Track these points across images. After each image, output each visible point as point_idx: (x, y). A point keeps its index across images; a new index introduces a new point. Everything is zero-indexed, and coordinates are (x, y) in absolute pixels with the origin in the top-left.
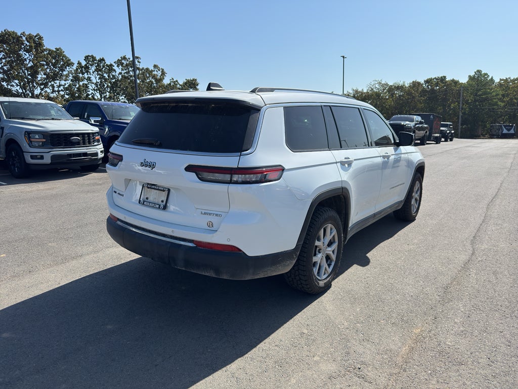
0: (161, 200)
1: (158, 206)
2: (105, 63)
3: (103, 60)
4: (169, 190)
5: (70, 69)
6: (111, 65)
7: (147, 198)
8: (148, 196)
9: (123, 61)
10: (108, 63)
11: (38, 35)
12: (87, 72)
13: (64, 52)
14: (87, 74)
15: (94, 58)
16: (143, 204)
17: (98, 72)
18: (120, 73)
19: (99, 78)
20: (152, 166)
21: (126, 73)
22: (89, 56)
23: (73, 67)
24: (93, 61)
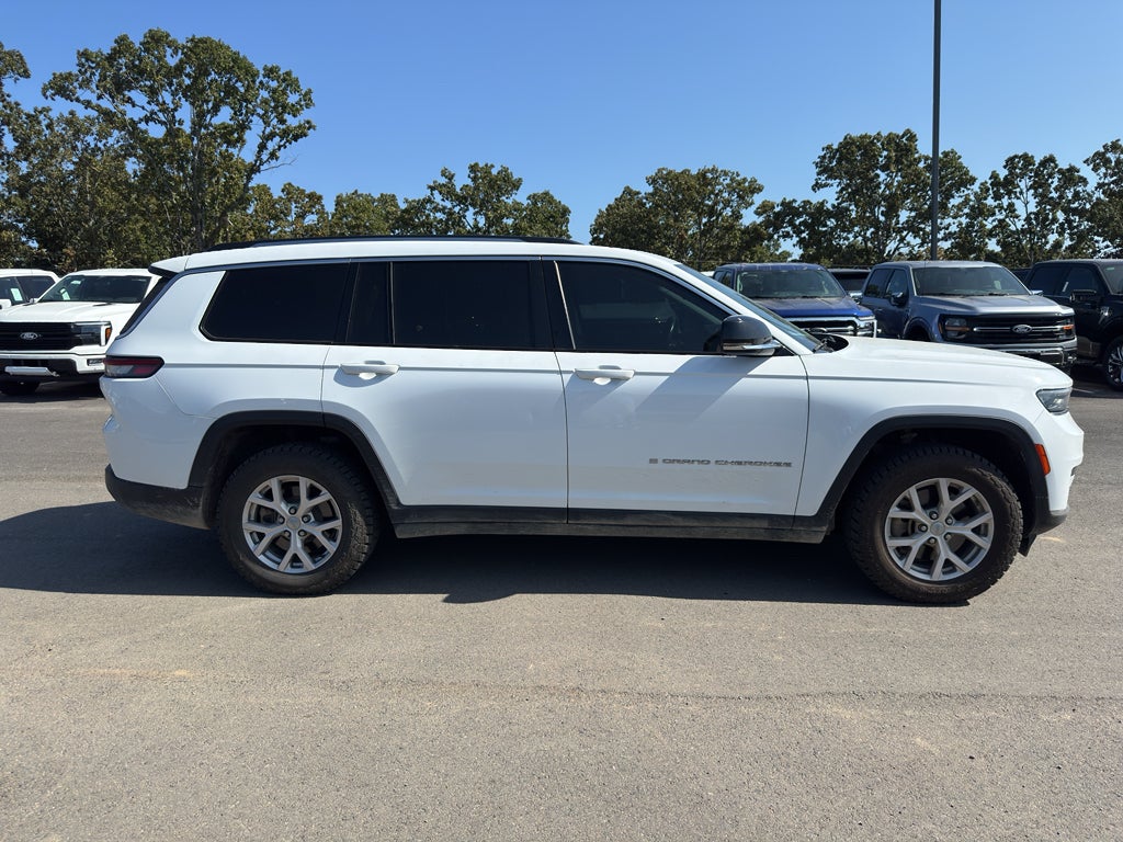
2: (1056, 166)
3: (1051, 159)
5: (966, 192)
6: (1072, 169)
9: (1109, 155)
10: (1063, 165)
11: (908, 131)
12: (1009, 193)
13: (960, 157)
14: (1010, 198)
15: (1027, 159)
17: (1036, 189)
18: (1100, 186)
19: (1039, 204)
21: (1113, 182)
22: (1016, 156)
23: (972, 187)
24: (1025, 167)
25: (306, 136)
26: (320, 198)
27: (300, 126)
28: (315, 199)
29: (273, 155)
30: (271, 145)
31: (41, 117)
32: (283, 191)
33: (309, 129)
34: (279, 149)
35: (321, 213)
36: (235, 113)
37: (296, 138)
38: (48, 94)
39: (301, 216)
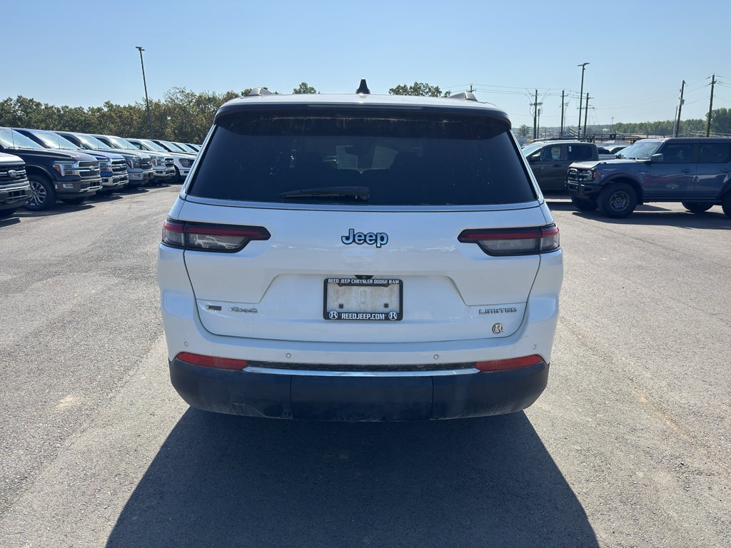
0: (382, 304)
1: (383, 317)
4: (401, 284)
7: (341, 306)
8: (341, 301)
16: (340, 318)
20: (378, 239)
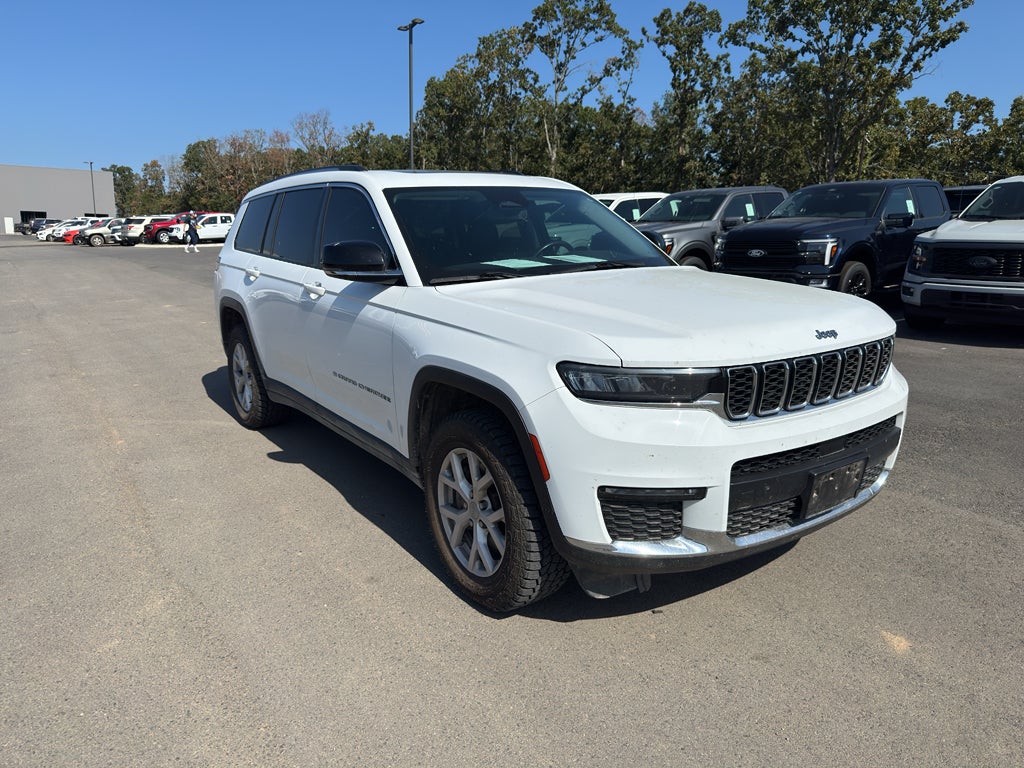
25: (954, 40)
26: (991, 104)
27: (950, 31)
28: (985, 106)
29: (917, 67)
30: (916, 56)
31: (722, 63)
32: (946, 101)
33: (960, 31)
34: (924, 59)
35: (989, 121)
36: (884, 30)
37: (943, 44)
38: (723, 43)
39: (966, 127)
